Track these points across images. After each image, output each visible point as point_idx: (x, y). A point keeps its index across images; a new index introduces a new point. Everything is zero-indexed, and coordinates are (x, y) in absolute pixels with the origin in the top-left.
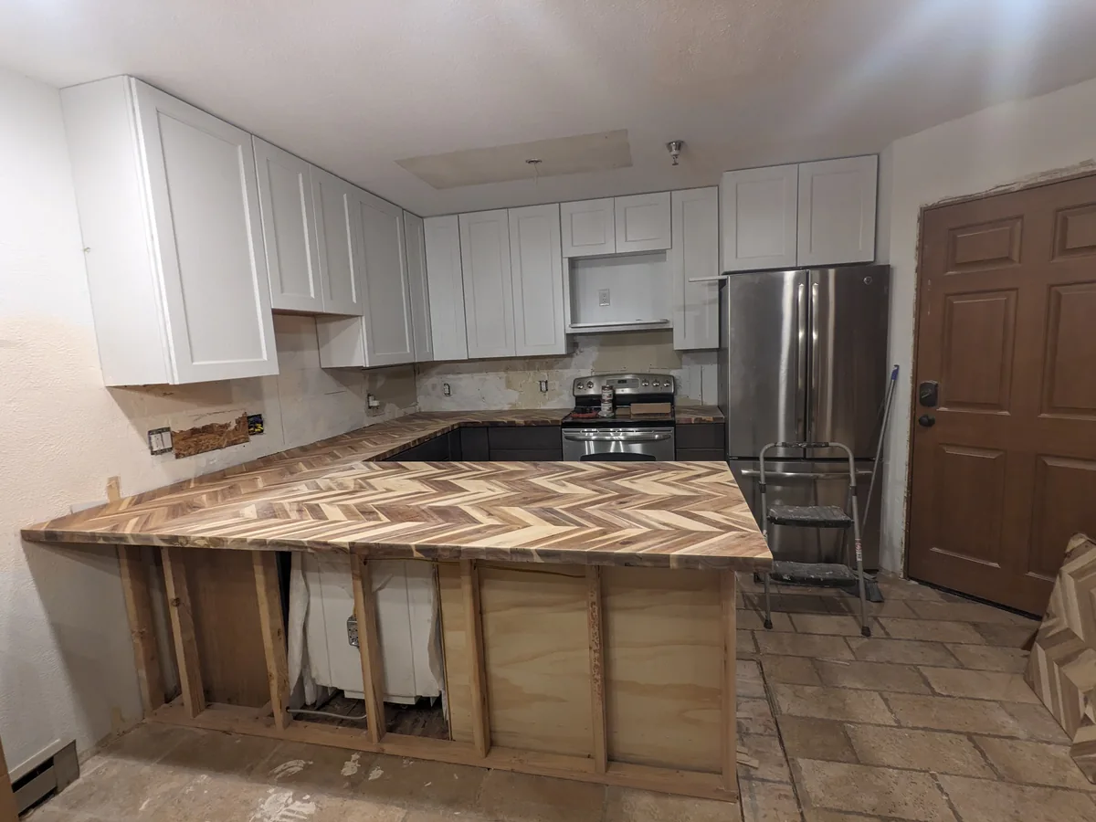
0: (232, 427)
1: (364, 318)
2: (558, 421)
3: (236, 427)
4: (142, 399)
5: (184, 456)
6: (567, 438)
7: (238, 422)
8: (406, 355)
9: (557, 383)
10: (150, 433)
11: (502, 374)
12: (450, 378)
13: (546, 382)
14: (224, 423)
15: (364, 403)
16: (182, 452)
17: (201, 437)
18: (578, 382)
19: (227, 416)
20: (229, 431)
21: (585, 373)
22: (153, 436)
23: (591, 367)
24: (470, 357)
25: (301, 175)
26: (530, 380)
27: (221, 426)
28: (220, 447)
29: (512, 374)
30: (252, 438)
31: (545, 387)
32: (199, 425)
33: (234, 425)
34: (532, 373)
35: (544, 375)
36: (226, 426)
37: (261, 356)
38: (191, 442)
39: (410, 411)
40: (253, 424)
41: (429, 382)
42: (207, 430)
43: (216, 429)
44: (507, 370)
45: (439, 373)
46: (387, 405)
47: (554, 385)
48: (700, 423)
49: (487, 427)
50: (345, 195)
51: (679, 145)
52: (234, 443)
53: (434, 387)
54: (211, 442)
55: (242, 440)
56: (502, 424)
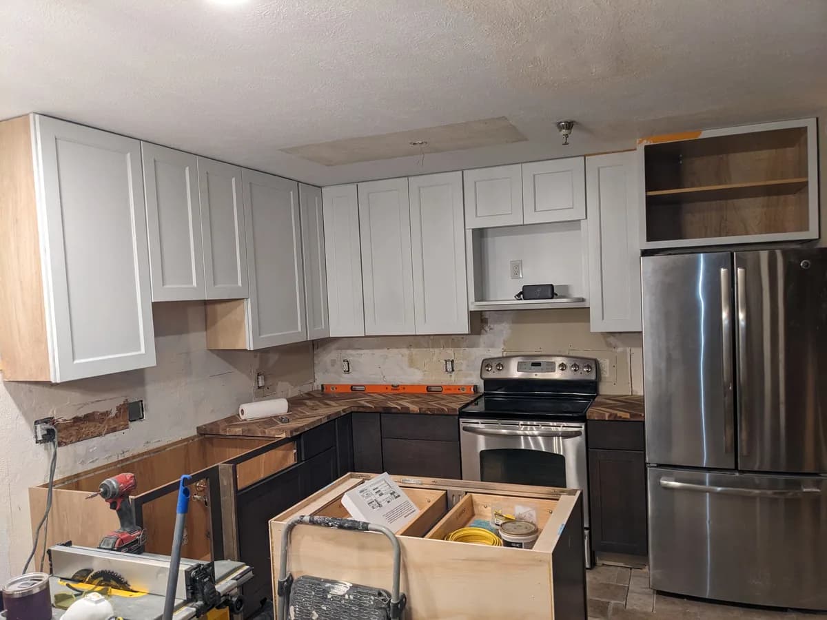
0: (113, 415)
1: (249, 300)
2: (455, 410)
3: (116, 415)
4: (31, 391)
5: (66, 444)
6: (465, 429)
7: (119, 409)
8: (297, 333)
9: (465, 362)
10: (36, 423)
11: (405, 351)
12: (351, 354)
13: (452, 361)
14: (105, 410)
15: (253, 384)
16: (64, 440)
17: (82, 426)
18: (486, 363)
19: (109, 403)
20: (109, 419)
21: (496, 353)
22: (38, 426)
23: (502, 346)
24: (366, 334)
25: (187, 168)
26: (435, 359)
27: (102, 414)
28: (100, 435)
29: (414, 351)
30: (131, 424)
31: (451, 367)
32: (81, 414)
33: (114, 412)
34: (437, 350)
35: (450, 353)
36: (107, 413)
37: (140, 350)
38: (73, 431)
39: (307, 388)
40: (134, 411)
41: (327, 358)
42: (89, 418)
43: (97, 417)
44: (409, 346)
45: (338, 349)
46: (280, 383)
47: (461, 364)
48: (616, 421)
49: (380, 413)
50: (234, 179)
51: (569, 125)
52: (114, 430)
53: (333, 363)
54: (92, 429)
55: (121, 427)
56: (393, 411)
